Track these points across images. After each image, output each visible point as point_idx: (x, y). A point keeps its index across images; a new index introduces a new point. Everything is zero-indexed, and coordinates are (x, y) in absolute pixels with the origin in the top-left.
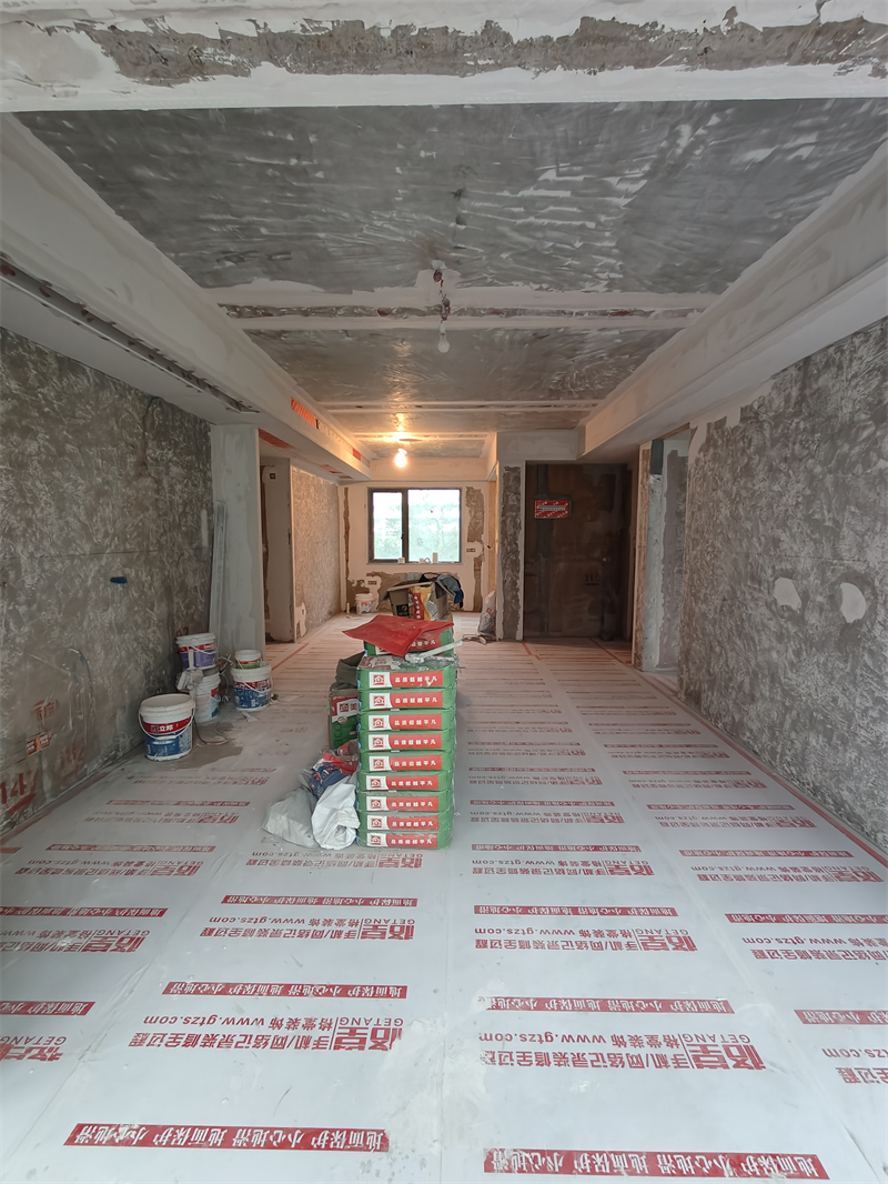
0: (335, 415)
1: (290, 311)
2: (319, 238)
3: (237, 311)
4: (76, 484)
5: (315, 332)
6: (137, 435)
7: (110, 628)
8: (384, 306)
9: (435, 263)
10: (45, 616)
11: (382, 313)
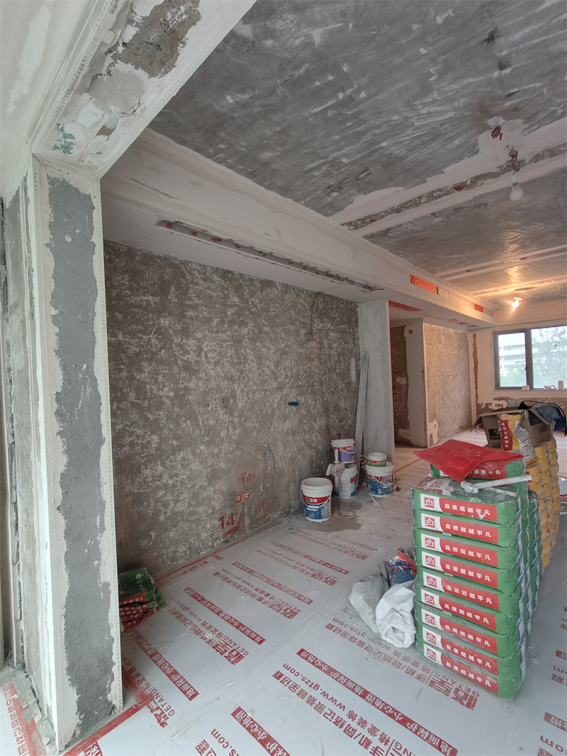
0: (451, 281)
1: (387, 213)
2: (383, 148)
3: (354, 225)
4: (269, 349)
5: (410, 222)
6: (307, 317)
7: (288, 432)
8: (458, 181)
9: (492, 122)
10: (249, 424)
11: (458, 188)
